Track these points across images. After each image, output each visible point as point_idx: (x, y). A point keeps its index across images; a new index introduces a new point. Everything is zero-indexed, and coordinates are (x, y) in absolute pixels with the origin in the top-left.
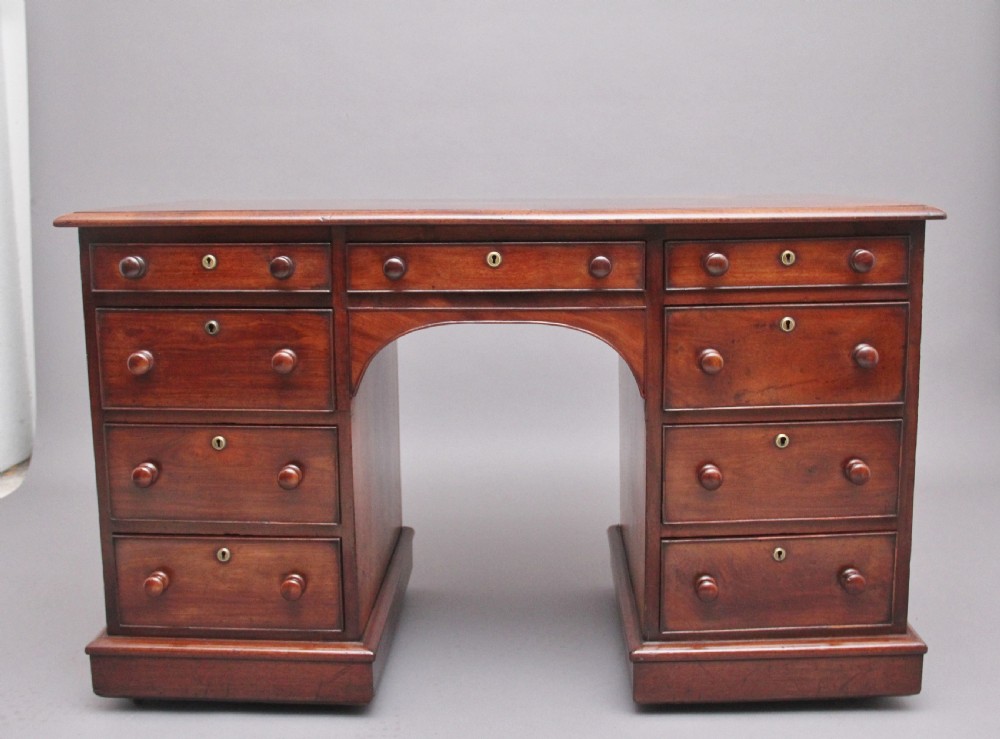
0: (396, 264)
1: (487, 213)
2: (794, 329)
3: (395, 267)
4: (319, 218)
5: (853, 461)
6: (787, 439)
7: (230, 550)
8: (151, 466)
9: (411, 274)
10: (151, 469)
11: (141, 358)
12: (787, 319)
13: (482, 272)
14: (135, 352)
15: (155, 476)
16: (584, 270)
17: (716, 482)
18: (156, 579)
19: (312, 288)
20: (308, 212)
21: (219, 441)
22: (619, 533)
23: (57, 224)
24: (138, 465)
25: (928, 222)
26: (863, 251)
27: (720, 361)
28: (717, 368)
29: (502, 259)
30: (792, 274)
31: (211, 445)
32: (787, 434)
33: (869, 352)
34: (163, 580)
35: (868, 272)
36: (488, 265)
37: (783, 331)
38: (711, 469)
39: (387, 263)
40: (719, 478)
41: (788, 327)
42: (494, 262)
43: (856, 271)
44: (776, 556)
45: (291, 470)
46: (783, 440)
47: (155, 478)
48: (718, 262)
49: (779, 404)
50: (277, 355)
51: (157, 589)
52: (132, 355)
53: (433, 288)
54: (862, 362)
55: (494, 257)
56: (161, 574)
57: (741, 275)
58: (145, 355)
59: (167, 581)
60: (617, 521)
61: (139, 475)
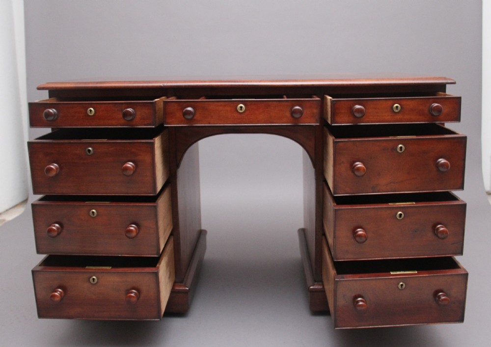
0: (189, 111)
1: (240, 82)
2: (405, 150)
3: (189, 113)
4: (161, 84)
5: (439, 226)
6: (403, 216)
7: (97, 277)
8: (57, 225)
9: (197, 116)
10: (57, 227)
11: (52, 168)
12: (400, 146)
13: (235, 115)
14: (49, 165)
15: (60, 230)
16: (288, 114)
17: (364, 239)
18: (56, 294)
19: (145, 125)
20: (156, 82)
21: (93, 212)
22: (303, 232)
23: (39, 89)
24: (50, 226)
25: (447, 86)
26: (436, 105)
27: (364, 170)
28: (363, 173)
29: (245, 108)
30: (399, 117)
31: (89, 214)
32: (402, 212)
33: (445, 163)
34: (61, 294)
35: (439, 116)
36: (237, 111)
37: (398, 152)
38: (360, 232)
39: (184, 111)
40: (365, 236)
41: (401, 150)
42: (241, 110)
43: (433, 115)
44: (399, 286)
45: (133, 228)
46: (401, 215)
47: (59, 231)
48: (359, 110)
49: (396, 191)
50: (125, 165)
51: (57, 299)
52: (48, 166)
53: (209, 123)
54: (442, 169)
55: (241, 107)
56: (60, 290)
57: (372, 117)
58: (54, 166)
59: (63, 294)
60: (302, 226)
61: (50, 231)
